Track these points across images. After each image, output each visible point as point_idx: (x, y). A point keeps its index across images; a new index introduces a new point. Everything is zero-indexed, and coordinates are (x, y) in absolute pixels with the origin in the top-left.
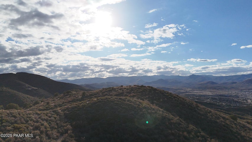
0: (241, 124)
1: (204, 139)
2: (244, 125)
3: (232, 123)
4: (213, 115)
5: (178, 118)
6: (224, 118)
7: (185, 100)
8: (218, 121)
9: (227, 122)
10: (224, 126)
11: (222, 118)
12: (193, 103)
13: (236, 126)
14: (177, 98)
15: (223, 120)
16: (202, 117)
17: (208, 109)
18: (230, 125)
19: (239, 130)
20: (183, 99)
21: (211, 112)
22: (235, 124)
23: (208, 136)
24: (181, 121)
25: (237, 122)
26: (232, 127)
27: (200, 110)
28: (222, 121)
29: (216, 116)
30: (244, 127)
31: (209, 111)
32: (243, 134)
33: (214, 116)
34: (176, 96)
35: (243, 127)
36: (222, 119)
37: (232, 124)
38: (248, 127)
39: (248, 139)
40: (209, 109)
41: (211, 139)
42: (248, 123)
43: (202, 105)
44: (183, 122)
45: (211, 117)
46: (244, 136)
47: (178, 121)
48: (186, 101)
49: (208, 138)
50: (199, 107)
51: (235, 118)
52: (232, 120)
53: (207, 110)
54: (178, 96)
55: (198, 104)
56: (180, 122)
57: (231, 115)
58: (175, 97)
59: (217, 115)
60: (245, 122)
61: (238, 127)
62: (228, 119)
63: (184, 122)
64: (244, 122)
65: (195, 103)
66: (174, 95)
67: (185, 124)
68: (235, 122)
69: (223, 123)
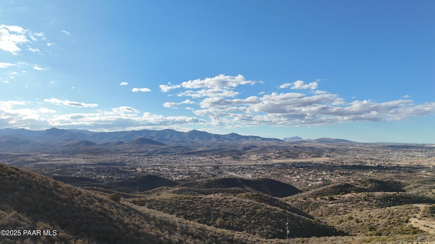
0: (124, 205)
1: (63, 243)
2: (128, 207)
3: (112, 207)
4: (84, 199)
5: (14, 213)
6: (100, 200)
7: (34, 177)
8: (91, 207)
9: (106, 206)
10: (100, 213)
11: (97, 200)
12: (49, 182)
13: (118, 211)
14: (14, 173)
15: (99, 204)
16: (65, 204)
17: (76, 189)
18: (109, 211)
19: (121, 216)
20: (30, 175)
21: (80, 193)
22: (117, 207)
23: (72, 237)
24: (20, 219)
25: (120, 204)
26: (112, 213)
27: (62, 192)
28: (97, 206)
29: (88, 198)
30: (128, 210)
31: (77, 192)
32: (126, 220)
33: (86, 199)
34: (14, 170)
35: (127, 211)
36: (98, 204)
37: (112, 208)
38: (134, 209)
39: (132, 226)
40: (79, 188)
41: (77, 239)
42: (135, 203)
43: (65, 183)
44: (23, 221)
45: (79, 202)
46: (128, 224)
47: (13, 219)
48: (34, 179)
49: (71, 239)
50: (59, 187)
51: (116, 199)
52: (112, 201)
53: (74, 191)
54: (17, 169)
55: (58, 182)
56: (18, 221)
57: (112, 195)
58: (10, 173)
59: (90, 197)
60: (131, 202)
61: (120, 211)
62: (106, 202)
63: (26, 219)
64: (128, 203)
65: (52, 181)
66: (9, 169)
67: (28, 223)
68: (117, 204)
69: (99, 209)
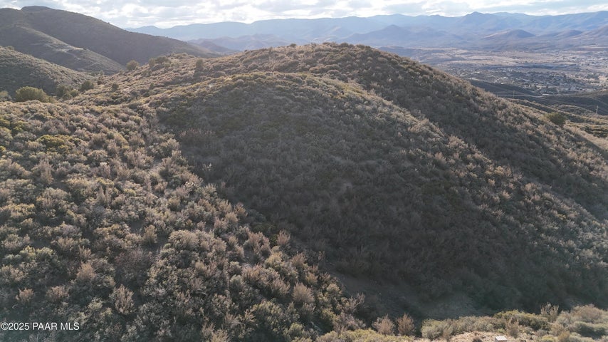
0: (570, 132)
1: (479, 166)
2: (577, 135)
3: (551, 131)
4: (510, 115)
5: (426, 120)
6: (533, 120)
7: (448, 80)
8: (519, 127)
9: (541, 129)
10: (531, 137)
11: (529, 120)
12: (465, 87)
13: (559, 138)
14: (427, 74)
15: (531, 125)
16: (484, 119)
17: (499, 101)
18: (545, 137)
19: (563, 147)
20: (444, 77)
21: (505, 106)
22: (557, 133)
23: (490, 161)
24: (432, 129)
25: (563, 129)
26: (549, 140)
27: (481, 102)
28: (527, 128)
29: (516, 115)
30: (577, 139)
31: (500, 105)
32: (571, 154)
33: (512, 116)
34: (427, 70)
35: (573, 140)
36: (528, 124)
37: (551, 134)
38: (586, 140)
39: (580, 165)
40: (503, 100)
41: (496, 166)
42: (588, 130)
43: (486, 91)
44: (435, 132)
45: (503, 118)
46: (573, 160)
47: (424, 128)
48: (449, 83)
49: (489, 163)
50: (478, 95)
51: (558, 120)
52: (551, 123)
53: (497, 102)
54: (430, 69)
55: (478, 88)
56: (430, 131)
57: (552, 114)
58: (423, 73)
59: (518, 113)
60: (582, 129)
61: (563, 139)
62: (542, 123)
63: (438, 130)
64: (578, 129)
65: (470, 86)
66: (422, 68)
67: (440, 135)
68: (558, 129)
69: (530, 132)
